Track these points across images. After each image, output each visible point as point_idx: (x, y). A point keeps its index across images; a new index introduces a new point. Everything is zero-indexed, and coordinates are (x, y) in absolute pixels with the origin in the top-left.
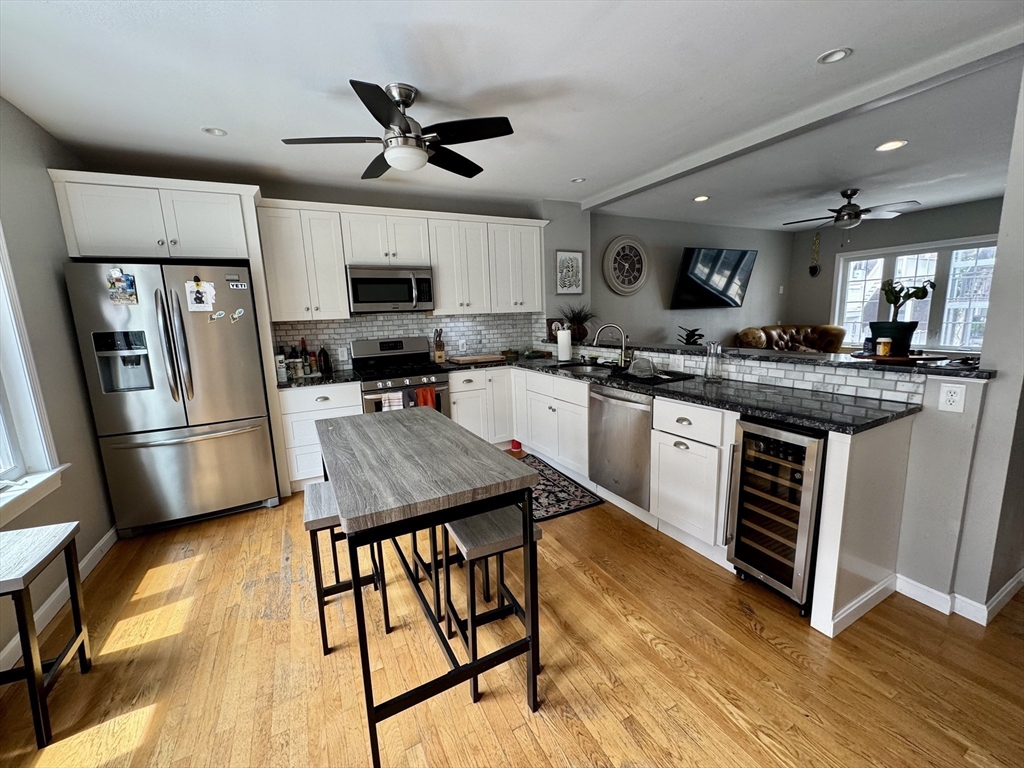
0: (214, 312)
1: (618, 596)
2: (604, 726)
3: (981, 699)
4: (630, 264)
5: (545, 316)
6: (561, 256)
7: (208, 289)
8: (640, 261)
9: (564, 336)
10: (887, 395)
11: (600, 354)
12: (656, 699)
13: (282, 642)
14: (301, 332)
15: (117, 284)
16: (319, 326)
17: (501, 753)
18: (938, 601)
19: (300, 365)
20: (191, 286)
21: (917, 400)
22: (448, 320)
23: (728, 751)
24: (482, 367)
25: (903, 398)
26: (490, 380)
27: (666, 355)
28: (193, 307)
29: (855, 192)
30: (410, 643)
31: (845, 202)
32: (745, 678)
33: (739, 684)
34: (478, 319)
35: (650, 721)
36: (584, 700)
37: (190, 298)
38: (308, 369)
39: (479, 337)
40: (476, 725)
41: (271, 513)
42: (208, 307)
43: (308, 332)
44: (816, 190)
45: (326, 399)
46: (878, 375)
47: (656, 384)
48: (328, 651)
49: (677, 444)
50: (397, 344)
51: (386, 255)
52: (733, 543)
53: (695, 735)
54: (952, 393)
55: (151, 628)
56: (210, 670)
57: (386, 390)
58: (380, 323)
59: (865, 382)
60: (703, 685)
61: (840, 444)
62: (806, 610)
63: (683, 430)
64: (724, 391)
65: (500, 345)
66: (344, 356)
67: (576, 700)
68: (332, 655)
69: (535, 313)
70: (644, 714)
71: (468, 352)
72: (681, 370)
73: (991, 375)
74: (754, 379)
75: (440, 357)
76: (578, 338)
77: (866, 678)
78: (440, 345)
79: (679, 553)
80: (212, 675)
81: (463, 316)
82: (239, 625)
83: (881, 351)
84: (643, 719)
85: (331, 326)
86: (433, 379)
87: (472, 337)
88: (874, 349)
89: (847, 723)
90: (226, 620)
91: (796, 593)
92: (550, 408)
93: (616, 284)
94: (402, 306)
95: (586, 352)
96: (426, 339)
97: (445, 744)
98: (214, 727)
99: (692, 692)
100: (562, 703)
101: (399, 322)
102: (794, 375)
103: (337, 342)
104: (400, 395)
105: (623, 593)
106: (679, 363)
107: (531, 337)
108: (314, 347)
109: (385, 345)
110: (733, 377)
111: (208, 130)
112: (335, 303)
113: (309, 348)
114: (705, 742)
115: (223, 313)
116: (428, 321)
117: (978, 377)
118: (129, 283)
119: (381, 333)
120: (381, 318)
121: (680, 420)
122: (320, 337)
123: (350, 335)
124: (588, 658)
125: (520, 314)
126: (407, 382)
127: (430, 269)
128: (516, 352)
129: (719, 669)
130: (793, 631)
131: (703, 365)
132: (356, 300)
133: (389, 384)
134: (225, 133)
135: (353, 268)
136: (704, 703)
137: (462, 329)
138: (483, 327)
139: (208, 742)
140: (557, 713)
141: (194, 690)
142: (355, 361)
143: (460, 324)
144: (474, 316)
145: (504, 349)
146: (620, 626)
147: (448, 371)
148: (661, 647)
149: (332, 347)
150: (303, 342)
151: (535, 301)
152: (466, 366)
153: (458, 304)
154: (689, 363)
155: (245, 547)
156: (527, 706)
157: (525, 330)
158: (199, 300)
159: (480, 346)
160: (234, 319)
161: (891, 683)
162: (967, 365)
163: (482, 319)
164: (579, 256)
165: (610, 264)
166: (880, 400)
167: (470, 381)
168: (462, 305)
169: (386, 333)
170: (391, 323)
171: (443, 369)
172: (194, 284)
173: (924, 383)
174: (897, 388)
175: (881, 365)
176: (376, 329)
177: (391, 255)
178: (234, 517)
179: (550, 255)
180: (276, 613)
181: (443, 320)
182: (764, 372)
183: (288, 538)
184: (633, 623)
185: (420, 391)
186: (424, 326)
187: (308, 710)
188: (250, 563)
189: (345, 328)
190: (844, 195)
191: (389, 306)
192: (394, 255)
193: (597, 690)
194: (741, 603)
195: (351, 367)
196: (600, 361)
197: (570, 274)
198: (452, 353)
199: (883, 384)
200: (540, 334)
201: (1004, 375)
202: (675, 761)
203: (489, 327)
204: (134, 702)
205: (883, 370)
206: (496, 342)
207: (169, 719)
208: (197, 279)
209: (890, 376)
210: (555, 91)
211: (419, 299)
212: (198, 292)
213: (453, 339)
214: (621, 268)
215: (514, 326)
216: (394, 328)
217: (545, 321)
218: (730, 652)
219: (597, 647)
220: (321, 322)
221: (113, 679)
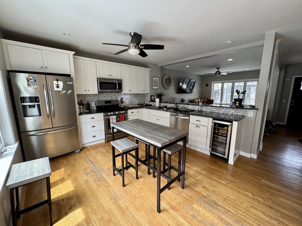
0: (62, 91)
1: (188, 163)
2: (199, 189)
3: (260, 171)
4: (169, 81)
5: (150, 95)
6: (154, 78)
7: (61, 84)
8: (171, 81)
9: (157, 100)
10: (239, 114)
11: (167, 105)
12: (207, 182)
13: (108, 186)
14: (80, 98)
15: (30, 81)
16: (86, 96)
17: (181, 198)
18: (248, 155)
19: (82, 108)
20: (55, 82)
21: (244, 115)
22: (123, 95)
23: (224, 188)
24: (136, 108)
25: (241, 114)
26: (138, 112)
27: (187, 105)
28: (56, 89)
29: (219, 68)
30: (145, 180)
31: (217, 70)
32: (221, 175)
33: (220, 176)
34: (131, 95)
35: (207, 186)
36: (192, 185)
37: (55, 86)
38: (84, 109)
39: (131, 100)
40: (172, 194)
41: (79, 154)
42: (60, 89)
43: (83, 98)
44: (211, 67)
45: (93, 118)
46: (237, 110)
47: (187, 113)
48: (124, 186)
49: (196, 126)
50: (109, 102)
51: (109, 75)
52: (211, 148)
53: (217, 187)
54: (251, 113)
55: (62, 190)
56: (92, 196)
57: (111, 115)
58: (104, 95)
59: (234, 111)
60: (214, 177)
61: (235, 124)
62: (227, 160)
63: (198, 123)
64: (202, 114)
65: (137, 102)
66: (93, 105)
67: (191, 185)
68: (125, 187)
69: (146, 94)
70: (206, 185)
71: (129, 104)
72: (191, 109)
73: (257, 109)
74: (210, 111)
75: (122, 106)
76: (160, 101)
77: (241, 171)
78: (122, 102)
79: (196, 152)
80: (93, 198)
81: (127, 94)
82: (92, 185)
83: (237, 105)
84: (206, 186)
85: (90, 96)
86: (124, 112)
87: (130, 100)
88: (235, 104)
89: (242, 179)
90: (86, 184)
91: (226, 157)
92: (157, 119)
93: (165, 86)
94: (113, 91)
95: (163, 105)
96: (118, 100)
97: (167, 199)
98: (104, 209)
99: (213, 179)
100: (188, 186)
101: (110, 95)
102: (219, 110)
103: (91, 101)
104: (115, 116)
105: (189, 162)
106: (190, 107)
107: (145, 100)
108: (85, 102)
109: (106, 102)
110: (204, 110)
111: (64, 34)
112: (93, 89)
113: (83, 103)
114: (219, 188)
115: (64, 91)
116: (118, 95)
117: (256, 110)
118: (34, 80)
119: (105, 98)
120: (105, 94)
121: (197, 121)
122: (86, 99)
123: (95, 99)
124: (189, 177)
125: (142, 94)
126: (117, 113)
127: (121, 80)
128: (142, 104)
129: (216, 174)
130: (226, 165)
131: (198, 108)
132: (100, 88)
133: (112, 113)
134: (69, 35)
135: (100, 79)
136: (216, 181)
137: (127, 98)
138: (133, 97)
139: (105, 213)
140: (188, 188)
141: (91, 202)
142: (97, 107)
143: (127, 96)
144: (131, 94)
145: (138, 103)
146: (192, 169)
148: (202, 172)
149: (90, 102)
150: (81, 101)
151: (147, 91)
152: (132, 108)
154: (193, 107)
155: (77, 164)
156: (181, 188)
157: (143, 98)
158: (58, 87)
159: (132, 103)
160: (68, 93)
161: (246, 171)
162: (253, 108)
163: (133, 95)
164: (158, 78)
165: (164, 81)
166: (237, 115)
167: (133, 112)
168: (129, 91)
169: (106, 98)
170: (107, 95)
171: (126, 109)
172: (56, 82)
173: (246, 111)
174: (240, 112)
175: (237, 107)
176: (103, 97)
177: (110, 75)
178: (66, 157)
179: (151, 78)
180: (100, 180)
181: (122, 95)
182: (212, 109)
183: (90, 161)
184: (194, 168)
185: (120, 115)
186: (117, 96)
187: (128, 200)
188: (82, 168)
189: (94, 97)
190: (217, 68)
191: (110, 91)
192: (111, 75)
193: (194, 182)
194: (214, 161)
195: (95, 108)
196: (168, 107)
197: (156, 83)
198: (125, 104)
199: (238, 111)
200: (148, 99)
201: (259, 109)
202: (216, 192)
203: (134, 97)
204: (73, 209)
205: (238, 109)
206: (136, 101)
207: (88, 210)
209: (239, 110)
211: (118, 89)
213: (125, 100)
214: (166, 82)
215: (141, 97)
216: (108, 97)
217: (150, 96)
218: (216, 171)
219: (189, 174)
220: (87, 95)
221: (60, 204)
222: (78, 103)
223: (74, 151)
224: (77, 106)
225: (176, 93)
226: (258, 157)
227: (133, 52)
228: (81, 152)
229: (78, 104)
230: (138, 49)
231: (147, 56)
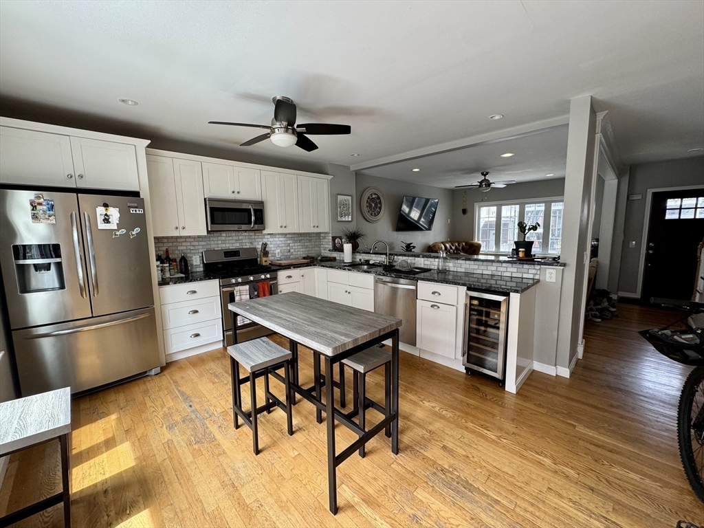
0: (118, 230)
1: (414, 392)
2: (434, 452)
3: (575, 406)
4: (374, 205)
5: (331, 235)
6: (340, 198)
7: (114, 213)
8: (380, 203)
9: (348, 247)
10: (525, 276)
11: (370, 258)
12: (452, 436)
13: (220, 454)
14: (165, 245)
15: (38, 207)
16: (178, 240)
17: (389, 477)
18: (550, 370)
19: (167, 269)
20: (101, 210)
21: (537, 277)
22: (269, 236)
23: (491, 449)
24: (298, 267)
25: (531, 276)
26: (303, 276)
27: (413, 258)
28: (102, 226)
29: (487, 173)
30: (308, 437)
31: (483, 178)
32: (487, 418)
33: (485, 421)
34: (288, 236)
35: (453, 445)
36: (419, 443)
37: (100, 219)
38: (172, 271)
39: (288, 248)
40: (369, 468)
41: (157, 379)
42: (113, 226)
43: (171, 244)
44: (471, 171)
45: (194, 292)
46: (520, 266)
47: (413, 274)
48: (258, 452)
49: (432, 306)
50: (235, 253)
51: (233, 192)
52: (466, 355)
53: (475, 446)
54: (551, 273)
55: (106, 468)
56: (176, 481)
57: (237, 284)
58: (223, 238)
59: (515, 270)
60: (470, 425)
61: (515, 298)
62: (501, 383)
63: (436, 298)
64: (447, 277)
65: (302, 253)
66: (196, 262)
67: (415, 445)
68: (261, 454)
69: (323, 233)
70: (449, 443)
71: (282, 257)
72: (422, 266)
73: (564, 265)
74: (463, 270)
75: (266, 261)
76: (355, 249)
77: (533, 407)
78: (266, 253)
79: (435, 367)
80: (180, 483)
81: (279, 234)
82: (180, 451)
83: (521, 255)
84: (450, 445)
85: (188, 240)
86: (268, 276)
87: (284, 248)
88: (517, 254)
89: (532, 426)
90: (168, 450)
91: (498, 375)
92: (346, 292)
93: (368, 215)
94: (244, 227)
95: (361, 257)
96: (255, 249)
97: (357, 481)
98: (204, 510)
99: (467, 428)
100: (408, 448)
101: (237, 238)
102: (482, 268)
103: (192, 251)
104: (247, 287)
105: (415, 391)
106: (421, 262)
107: (320, 248)
108: (176, 255)
109: (228, 253)
110: (452, 269)
111: (123, 101)
112: (195, 223)
113: (171, 256)
114: (480, 448)
115: (124, 231)
116: (256, 237)
117: (560, 266)
118: (49, 206)
119: (224, 245)
120: (224, 235)
121: (434, 293)
122: (179, 248)
123: (202, 247)
124: (412, 425)
125: (314, 233)
126: (252, 278)
127: (262, 203)
128: (313, 258)
129: (473, 416)
130: (498, 394)
131: (436, 264)
132: (213, 222)
133: (240, 280)
134: (136, 104)
135: (210, 200)
136: (474, 432)
137: (278, 242)
138: (291, 242)
139: (205, 519)
140: (408, 452)
141: (173, 494)
142: (206, 266)
143: (277, 239)
144: (286, 234)
145: (304, 256)
146: (421, 406)
147: (276, 270)
148: (444, 412)
149: (188, 255)
150: (167, 251)
151: (325, 225)
152: (287, 267)
153: (279, 226)
154: (426, 262)
155: (149, 403)
156: (392, 453)
157: (317, 243)
158: (107, 220)
159: (289, 254)
160: (133, 235)
161: (543, 407)
162: (555, 261)
163: (291, 236)
164: (350, 198)
165: (364, 204)
166: (522, 278)
167: (290, 277)
168: (281, 227)
169: (227, 245)
170: (231, 238)
171: (274, 269)
172: (103, 208)
173: (540, 269)
174: (529, 272)
175: (521, 261)
176: (220, 242)
177: (236, 192)
178: (125, 386)
179: (334, 197)
180: (201, 440)
181: (266, 237)
182: (468, 266)
183: (183, 394)
184: (427, 404)
185: (260, 284)
186: (254, 240)
187: (264, 486)
188: (161, 413)
189: (199, 241)
190: (483, 174)
191: (236, 227)
192: (238, 193)
193: (423, 438)
194: (473, 386)
195: (202, 269)
196: (371, 262)
197: (345, 209)
198: (272, 258)
199: (523, 270)
200: (327, 246)
201: (569, 265)
202: (472, 459)
203: (295, 242)
204: (128, 512)
205: (523, 264)
206: (299, 251)
207: (165, 515)
208: (106, 205)
209: (526, 266)
210: (368, 113)
211: (255, 223)
212: (106, 215)
213: (272, 249)
214: (370, 206)
215: (310, 241)
216: (232, 242)
217: (331, 238)
218: (477, 408)
219: (414, 419)
220: (181, 237)
221: (98, 504)
222: (159, 258)
223: (146, 372)
224: (154, 263)
225: (394, 230)
226: (572, 374)
227: (282, 141)
228: (162, 374)
229: (157, 260)
230: (293, 133)
231: (316, 147)
